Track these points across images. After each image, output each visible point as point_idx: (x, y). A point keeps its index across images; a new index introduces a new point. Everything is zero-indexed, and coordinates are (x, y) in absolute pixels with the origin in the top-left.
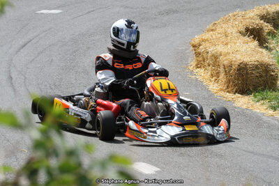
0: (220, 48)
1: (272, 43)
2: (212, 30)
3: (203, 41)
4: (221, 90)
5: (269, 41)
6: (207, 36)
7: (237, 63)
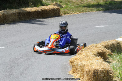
2: (80, 54)
3: (76, 59)
5: (109, 58)
7: (93, 70)
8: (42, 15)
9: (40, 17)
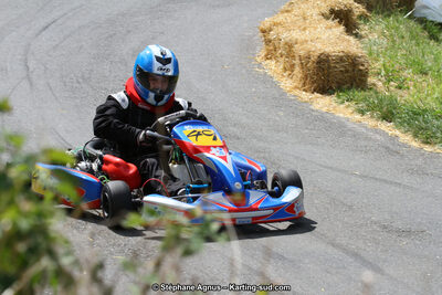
0: (296, 35)
1: (364, 29)
2: (287, 11)
4: (296, 88)
5: (361, 26)
6: (280, 18)
7: (317, 54)
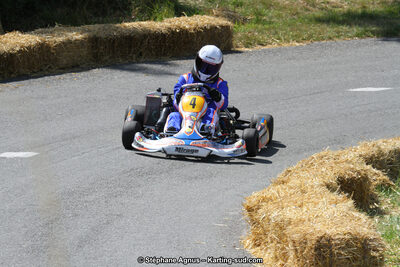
3: (263, 200)
8: (170, 47)
9: (165, 55)
